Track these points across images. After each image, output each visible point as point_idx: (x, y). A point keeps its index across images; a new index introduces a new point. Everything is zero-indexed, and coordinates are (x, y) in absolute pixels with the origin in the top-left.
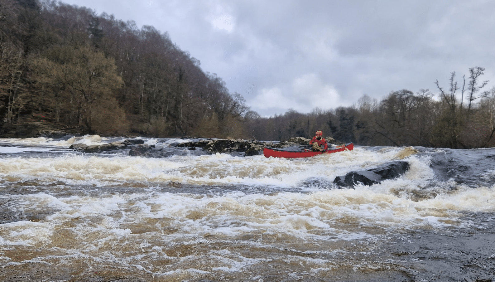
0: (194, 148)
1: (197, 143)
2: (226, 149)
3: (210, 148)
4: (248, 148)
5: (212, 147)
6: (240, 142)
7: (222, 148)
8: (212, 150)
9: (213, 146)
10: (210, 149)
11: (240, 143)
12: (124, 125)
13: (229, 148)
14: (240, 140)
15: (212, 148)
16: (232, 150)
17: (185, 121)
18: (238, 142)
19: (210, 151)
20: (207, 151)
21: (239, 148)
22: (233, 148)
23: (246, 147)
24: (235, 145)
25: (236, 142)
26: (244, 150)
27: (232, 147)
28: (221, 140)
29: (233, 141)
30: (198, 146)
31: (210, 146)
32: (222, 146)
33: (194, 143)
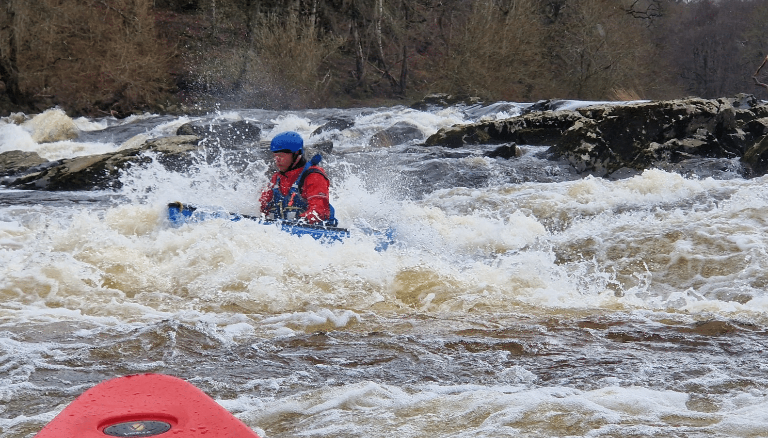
0: (513, 147)
1: (517, 128)
2: (655, 146)
3: (584, 145)
4: (749, 141)
5: (590, 140)
6: (715, 111)
7: (636, 144)
8: (591, 154)
9: (594, 136)
10: (585, 152)
11: (712, 115)
12: (147, 60)
13: (669, 143)
14: (713, 106)
15: (590, 147)
16: (682, 148)
17: (396, 25)
18: (706, 114)
19: (585, 157)
20: (572, 158)
21: (710, 138)
22: (687, 142)
23: (741, 133)
24: (691, 128)
25: (696, 115)
26: (735, 147)
27: (680, 138)
28: (627, 109)
29: (683, 112)
30: (524, 138)
31: (580, 135)
32: (636, 134)
33: (505, 127)
